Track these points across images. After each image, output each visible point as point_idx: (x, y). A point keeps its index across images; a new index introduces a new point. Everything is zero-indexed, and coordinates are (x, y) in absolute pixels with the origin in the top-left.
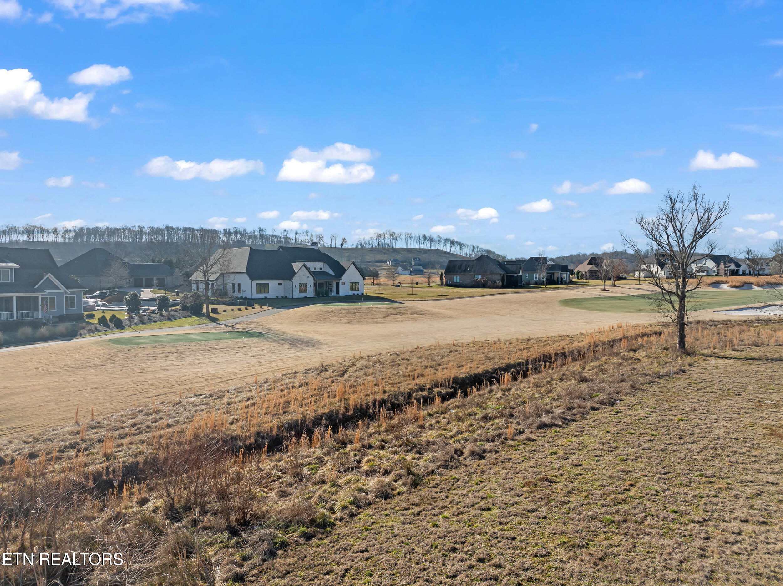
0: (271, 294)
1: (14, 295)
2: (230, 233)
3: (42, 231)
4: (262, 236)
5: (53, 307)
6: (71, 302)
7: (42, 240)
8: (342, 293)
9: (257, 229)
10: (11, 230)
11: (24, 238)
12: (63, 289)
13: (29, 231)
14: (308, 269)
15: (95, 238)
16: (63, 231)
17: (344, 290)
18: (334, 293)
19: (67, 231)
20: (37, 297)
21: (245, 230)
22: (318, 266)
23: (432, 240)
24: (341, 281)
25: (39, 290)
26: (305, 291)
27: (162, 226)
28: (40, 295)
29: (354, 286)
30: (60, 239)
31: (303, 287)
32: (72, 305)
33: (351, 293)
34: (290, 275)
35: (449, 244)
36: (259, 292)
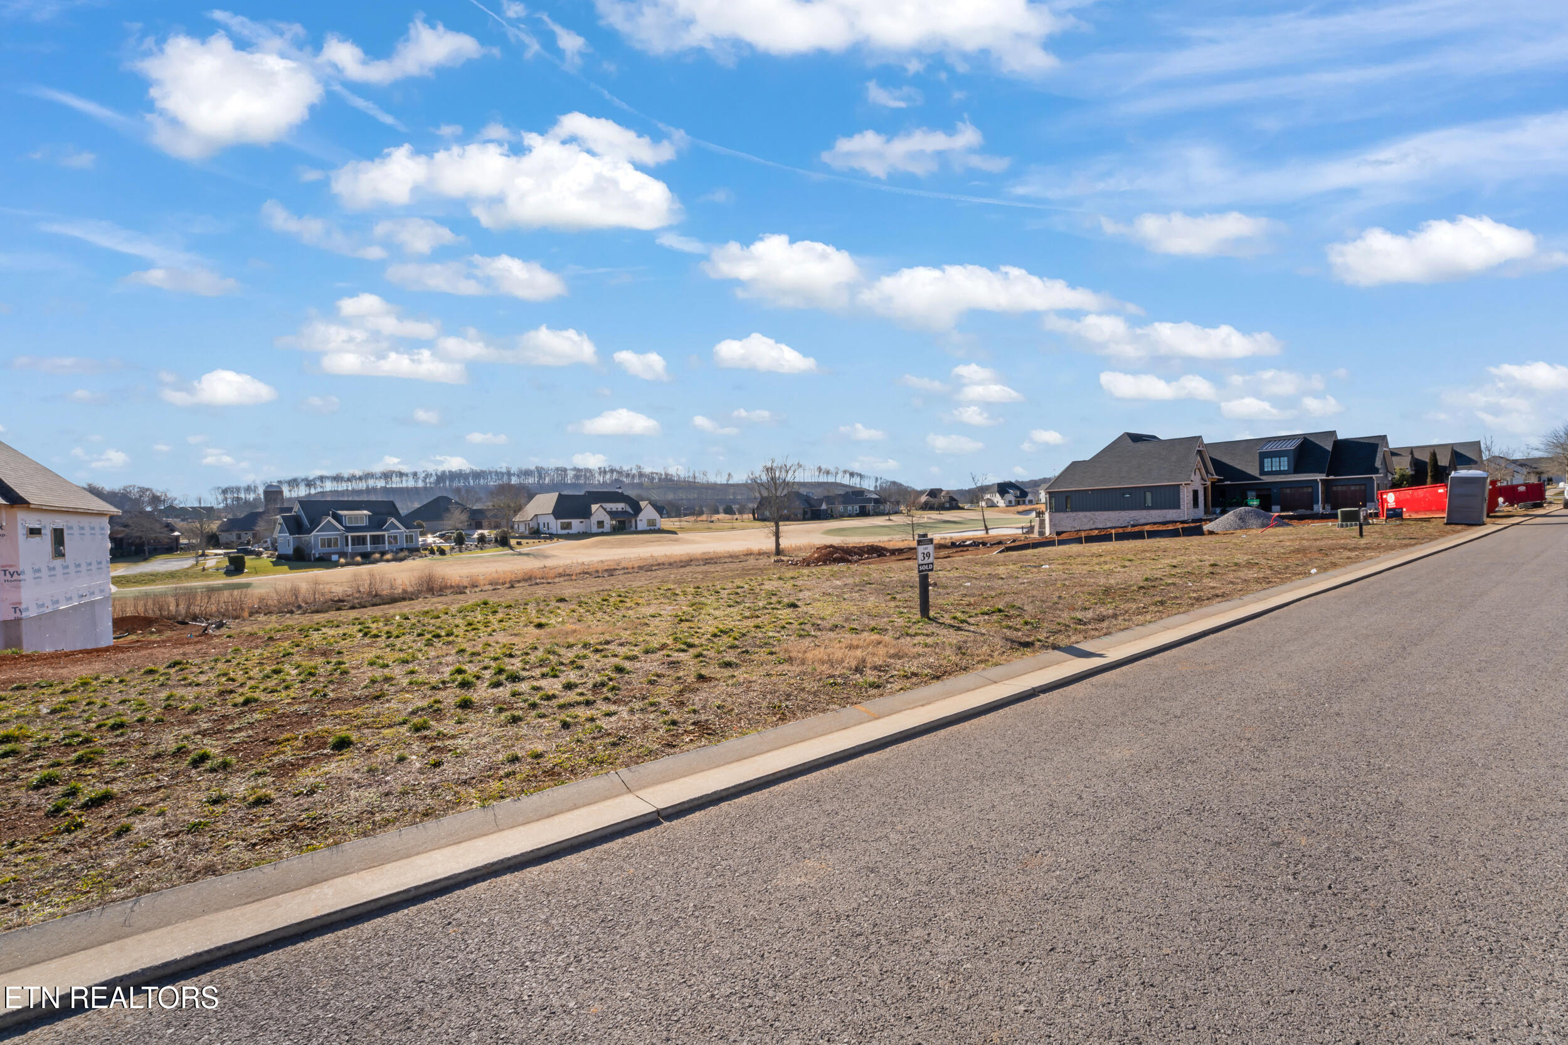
0: (574, 530)
1: (368, 534)
2: (605, 472)
3: (401, 475)
4: (641, 475)
5: (396, 543)
6: (409, 539)
7: (401, 486)
8: (640, 528)
9: (634, 467)
10: (368, 476)
11: (381, 484)
12: (403, 529)
13: (387, 476)
14: (605, 509)
15: (459, 482)
16: (423, 475)
17: (642, 525)
18: (633, 529)
19: (428, 476)
20: (384, 535)
21: (621, 467)
22: (619, 506)
23: (828, 473)
24: (638, 519)
25: (385, 530)
26: (603, 527)
27: (533, 468)
28: (386, 534)
29: (652, 522)
30: (420, 484)
31: (601, 524)
32: (412, 541)
33: (648, 528)
34: (586, 514)
35: (848, 475)
36: (563, 528)
